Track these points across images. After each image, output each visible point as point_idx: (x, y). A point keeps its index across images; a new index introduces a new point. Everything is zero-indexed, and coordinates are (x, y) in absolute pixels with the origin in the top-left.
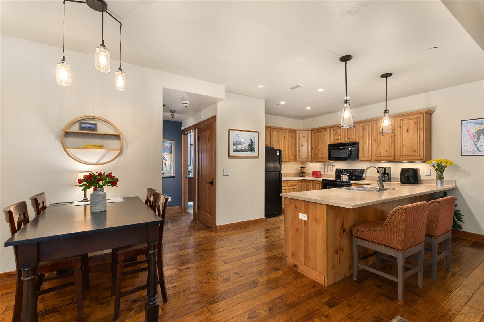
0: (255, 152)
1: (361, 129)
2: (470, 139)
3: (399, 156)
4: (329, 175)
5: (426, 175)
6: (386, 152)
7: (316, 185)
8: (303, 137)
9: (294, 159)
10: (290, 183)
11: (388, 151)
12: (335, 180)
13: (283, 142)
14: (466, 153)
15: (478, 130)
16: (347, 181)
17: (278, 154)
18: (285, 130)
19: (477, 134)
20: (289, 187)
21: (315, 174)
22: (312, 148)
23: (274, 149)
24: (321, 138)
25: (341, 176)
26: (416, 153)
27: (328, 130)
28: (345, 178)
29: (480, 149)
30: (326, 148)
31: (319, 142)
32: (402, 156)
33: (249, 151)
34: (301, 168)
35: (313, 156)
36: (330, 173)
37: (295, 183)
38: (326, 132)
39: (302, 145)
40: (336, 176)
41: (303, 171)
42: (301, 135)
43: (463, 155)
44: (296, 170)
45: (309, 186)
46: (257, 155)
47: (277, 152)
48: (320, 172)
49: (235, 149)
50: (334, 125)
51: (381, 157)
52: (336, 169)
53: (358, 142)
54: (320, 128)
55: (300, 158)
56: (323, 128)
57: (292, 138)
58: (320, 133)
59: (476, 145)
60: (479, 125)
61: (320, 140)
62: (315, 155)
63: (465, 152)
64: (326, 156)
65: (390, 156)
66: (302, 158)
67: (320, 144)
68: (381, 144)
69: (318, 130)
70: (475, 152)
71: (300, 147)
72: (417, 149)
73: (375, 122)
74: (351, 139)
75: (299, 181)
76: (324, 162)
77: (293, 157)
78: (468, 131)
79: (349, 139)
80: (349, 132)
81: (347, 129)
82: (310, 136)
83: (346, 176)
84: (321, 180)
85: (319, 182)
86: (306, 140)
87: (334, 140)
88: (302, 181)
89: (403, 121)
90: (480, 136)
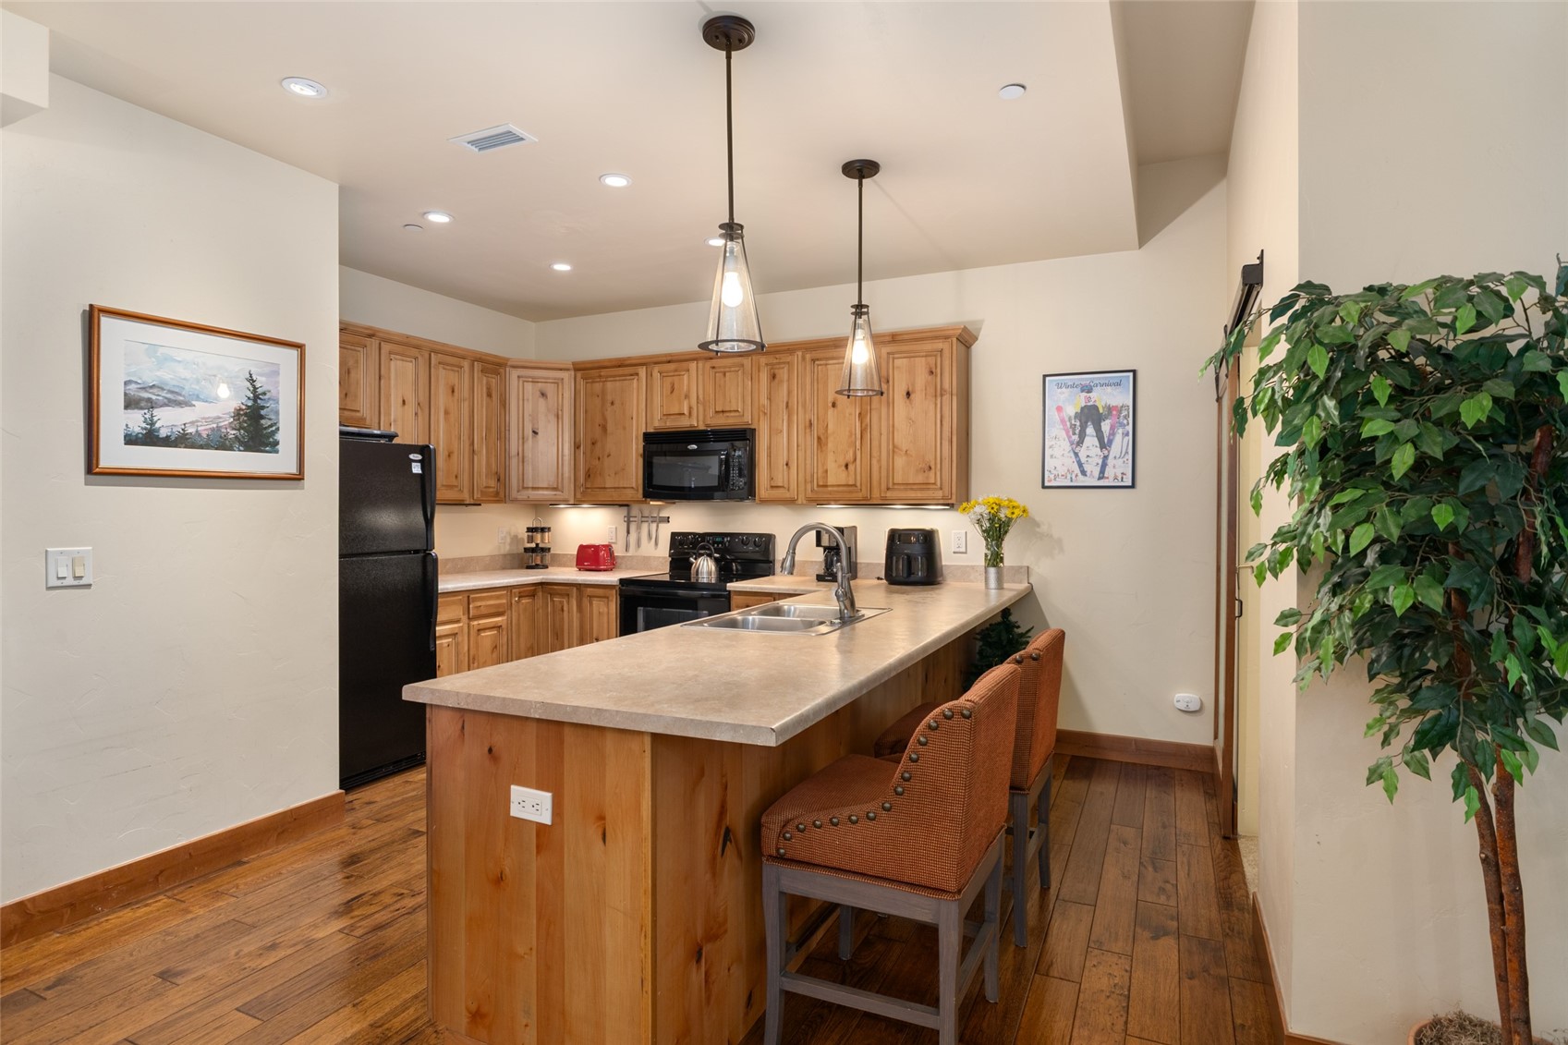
0: (277, 452)
1: (764, 377)
2: (1064, 433)
3: (884, 486)
4: (646, 561)
5: (954, 553)
6: (844, 468)
7: (595, 602)
8: (538, 393)
9: (497, 494)
10: (479, 604)
11: (851, 467)
12: (667, 578)
13: (447, 413)
14: (1055, 479)
15: (1082, 409)
16: (713, 581)
17: (416, 469)
18: (453, 355)
19: (1080, 421)
20: (476, 623)
21: (591, 557)
22: (577, 447)
23: (395, 441)
24: (612, 403)
26: (932, 474)
27: (642, 371)
28: (705, 569)
29: (1086, 467)
30: (636, 447)
31: (605, 419)
32: (891, 486)
33: (241, 443)
34: (529, 530)
35: (582, 480)
36: (647, 549)
37: (504, 601)
38: (635, 381)
39: (535, 433)
40: (671, 562)
41: (540, 546)
42: (529, 386)
43: (1047, 484)
44: (508, 540)
45: (563, 610)
46: (293, 470)
47: (412, 456)
48: (608, 548)
49: (137, 430)
50: (666, 355)
51: (829, 490)
52: (674, 535)
53: (753, 427)
54: (610, 360)
55: (524, 488)
56: (621, 364)
57: (489, 395)
58: (609, 385)
59: (1076, 455)
60: (1084, 394)
61: (609, 414)
62: (588, 475)
63: (1052, 477)
64: (634, 480)
65: (855, 485)
66: (533, 488)
67: (608, 432)
68: (827, 438)
69: (604, 372)
70: (1074, 477)
71: (523, 438)
72: (936, 464)
73: (808, 356)
74: (728, 414)
75: (522, 590)
76: (627, 505)
77: (493, 483)
78: (1059, 409)
79: (721, 414)
80: (720, 386)
81: (715, 373)
82: (568, 394)
83: (708, 564)
84: (615, 582)
85: (607, 592)
86: (549, 410)
87: (665, 417)
88: (535, 589)
89: (894, 359)
90: (1086, 427)
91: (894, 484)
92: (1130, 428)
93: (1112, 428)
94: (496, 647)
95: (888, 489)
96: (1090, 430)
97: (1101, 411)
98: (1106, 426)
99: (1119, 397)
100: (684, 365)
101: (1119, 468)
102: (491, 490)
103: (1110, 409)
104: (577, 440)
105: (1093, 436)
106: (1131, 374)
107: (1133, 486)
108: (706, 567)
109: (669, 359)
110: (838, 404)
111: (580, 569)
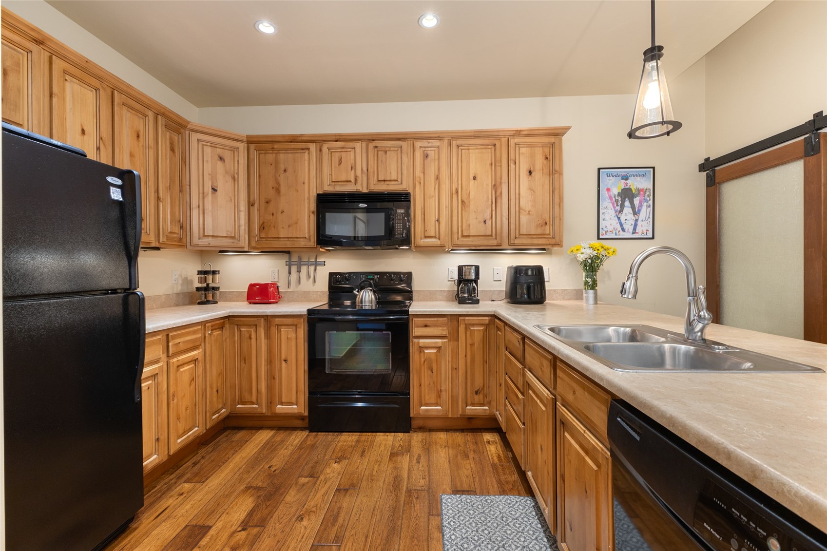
1: (419, 156)
2: (611, 205)
4: (305, 296)
6: (483, 223)
8: (217, 157)
9: (180, 240)
10: (177, 341)
11: (489, 222)
12: (326, 307)
14: (606, 234)
15: (622, 190)
16: (374, 308)
17: (116, 194)
19: (621, 198)
20: (175, 360)
21: (260, 292)
22: (251, 204)
23: (87, 158)
24: (285, 171)
25: (356, 296)
27: (313, 147)
28: (367, 299)
29: (625, 226)
30: (307, 207)
31: (278, 184)
32: (517, 236)
34: (200, 272)
35: (255, 231)
36: (306, 285)
37: (200, 335)
38: (306, 154)
39: (214, 190)
40: (329, 295)
41: (211, 286)
42: (208, 150)
43: (601, 237)
44: (180, 282)
47: (110, 179)
48: (275, 286)
50: (335, 135)
51: (471, 238)
52: (331, 274)
53: (408, 192)
55: (205, 236)
56: (293, 139)
57: (172, 150)
58: (282, 156)
59: (619, 218)
60: (623, 181)
61: (282, 178)
62: (262, 227)
63: (604, 232)
64: (306, 231)
65: (491, 236)
66: (213, 236)
67: (281, 193)
68: (469, 202)
69: (276, 146)
70: (617, 233)
71: (204, 193)
72: (550, 221)
73: (454, 143)
74: (388, 183)
75: (213, 323)
76: (288, 252)
77: (177, 229)
78: (608, 190)
79: (383, 183)
80: (382, 161)
81: (378, 151)
82: (243, 161)
83: (369, 295)
84: (303, 312)
85: (295, 320)
86: (226, 172)
87: (333, 184)
88: (224, 322)
89: (519, 147)
90: (625, 201)
91: (520, 234)
92: (651, 203)
93: (641, 202)
94: (193, 379)
95: (516, 238)
96: (627, 203)
97: (634, 192)
98: (636, 201)
99: (645, 184)
100: (351, 144)
101: (644, 227)
102: (175, 236)
103: (639, 190)
104: (252, 199)
105: (629, 207)
106: (652, 170)
107: (653, 238)
108: (367, 298)
109: (338, 138)
110: (478, 177)
111: (250, 303)
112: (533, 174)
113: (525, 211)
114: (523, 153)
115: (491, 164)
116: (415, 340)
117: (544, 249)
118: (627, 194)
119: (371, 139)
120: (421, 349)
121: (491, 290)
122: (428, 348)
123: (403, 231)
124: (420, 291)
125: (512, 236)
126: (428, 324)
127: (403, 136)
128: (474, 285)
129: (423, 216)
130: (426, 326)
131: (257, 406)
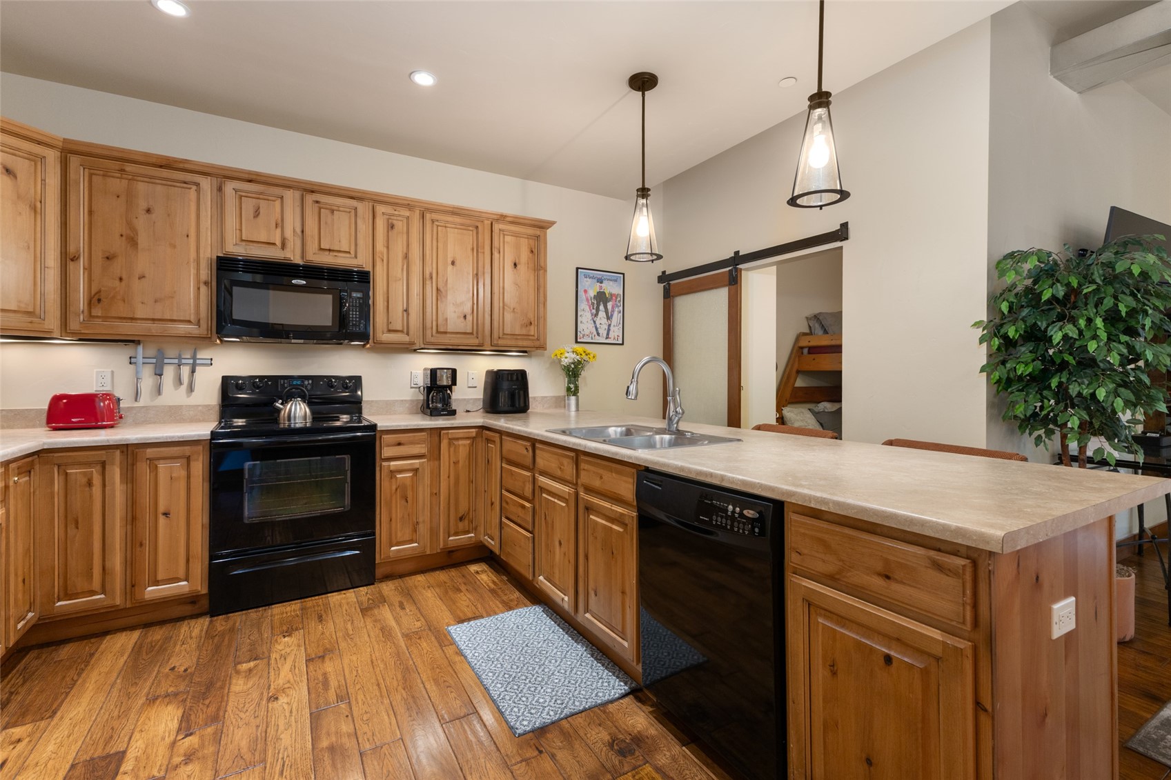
2: (588, 307)
4: (174, 414)
7: (164, 467)
11: (469, 318)
14: (583, 337)
15: (598, 293)
19: (597, 301)
24: (147, 211)
25: (279, 411)
26: (532, 327)
27: (206, 184)
29: (600, 331)
30: (197, 272)
32: (501, 336)
35: (82, 303)
36: (173, 396)
37: (2, 485)
38: (193, 191)
43: (579, 340)
45: (88, 485)
48: (111, 398)
50: (250, 173)
51: (448, 336)
52: (225, 379)
53: (366, 270)
54: (144, 154)
56: (167, 164)
59: (594, 322)
60: (599, 284)
61: (141, 222)
62: (95, 299)
63: (581, 335)
64: (192, 311)
65: (472, 334)
67: (140, 246)
68: (446, 291)
69: (129, 168)
70: (593, 337)
72: (534, 321)
73: (428, 216)
74: (336, 254)
75: (20, 463)
76: (138, 342)
78: (586, 291)
79: (327, 253)
80: (326, 223)
81: (320, 208)
82: (53, 181)
83: (301, 408)
84: (204, 435)
85: (187, 450)
86: (19, 197)
87: (244, 243)
88: (33, 461)
89: (504, 235)
90: (600, 305)
91: (504, 334)
92: (621, 308)
93: (613, 307)
95: (499, 338)
96: (602, 307)
97: (607, 296)
98: (610, 305)
99: (616, 289)
101: (616, 332)
103: (612, 295)
104: (71, 250)
105: (603, 311)
106: (622, 276)
107: (623, 344)
108: (298, 412)
109: (252, 178)
110: (457, 262)
111: (55, 429)
112: (518, 266)
113: (509, 308)
114: (507, 242)
115: (473, 249)
116: (384, 464)
117: (525, 352)
118: (601, 298)
119: (308, 189)
120: (392, 473)
121: (465, 399)
122: (401, 471)
123: (360, 321)
124: (372, 401)
125: (495, 335)
126: (402, 442)
127: (359, 195)
128: (449, 392)
129: (386, 303)
130: (399, 444)
131: (103, 596)
